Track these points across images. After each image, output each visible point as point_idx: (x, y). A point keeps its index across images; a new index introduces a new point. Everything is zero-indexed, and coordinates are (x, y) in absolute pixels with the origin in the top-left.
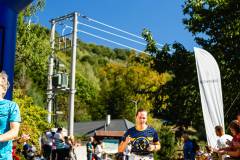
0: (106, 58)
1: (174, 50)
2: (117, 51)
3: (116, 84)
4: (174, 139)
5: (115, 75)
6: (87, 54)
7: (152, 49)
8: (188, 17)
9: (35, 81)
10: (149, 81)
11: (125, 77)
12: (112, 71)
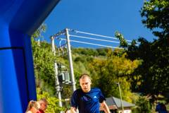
0: (92, 56)
1: (140, 43)
2: (98, 50)
3: (102, 73)
4: (149, 105)
5: (100, 67)
6: (78, 56)
7: (124, 45)
8: (145, 18)
9: (45, 81)
10: (125, 67)
11: (108, 67)
12: (98, 64)
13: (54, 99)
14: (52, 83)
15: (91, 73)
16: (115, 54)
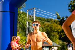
0: (44, 22)
1: (66, 18)
2: (47, 19)
3: (47, 30)
4: (66, 47)
5: (47, 27)
7: (59, 18)
8: (70, 8)
9: (22, 29)
10: (58, 28)
11: (50, 27)
12: (46, 25)
13: (24, 37)
14: (24, 31)
15: (43, 28)
16: (54, 22)
